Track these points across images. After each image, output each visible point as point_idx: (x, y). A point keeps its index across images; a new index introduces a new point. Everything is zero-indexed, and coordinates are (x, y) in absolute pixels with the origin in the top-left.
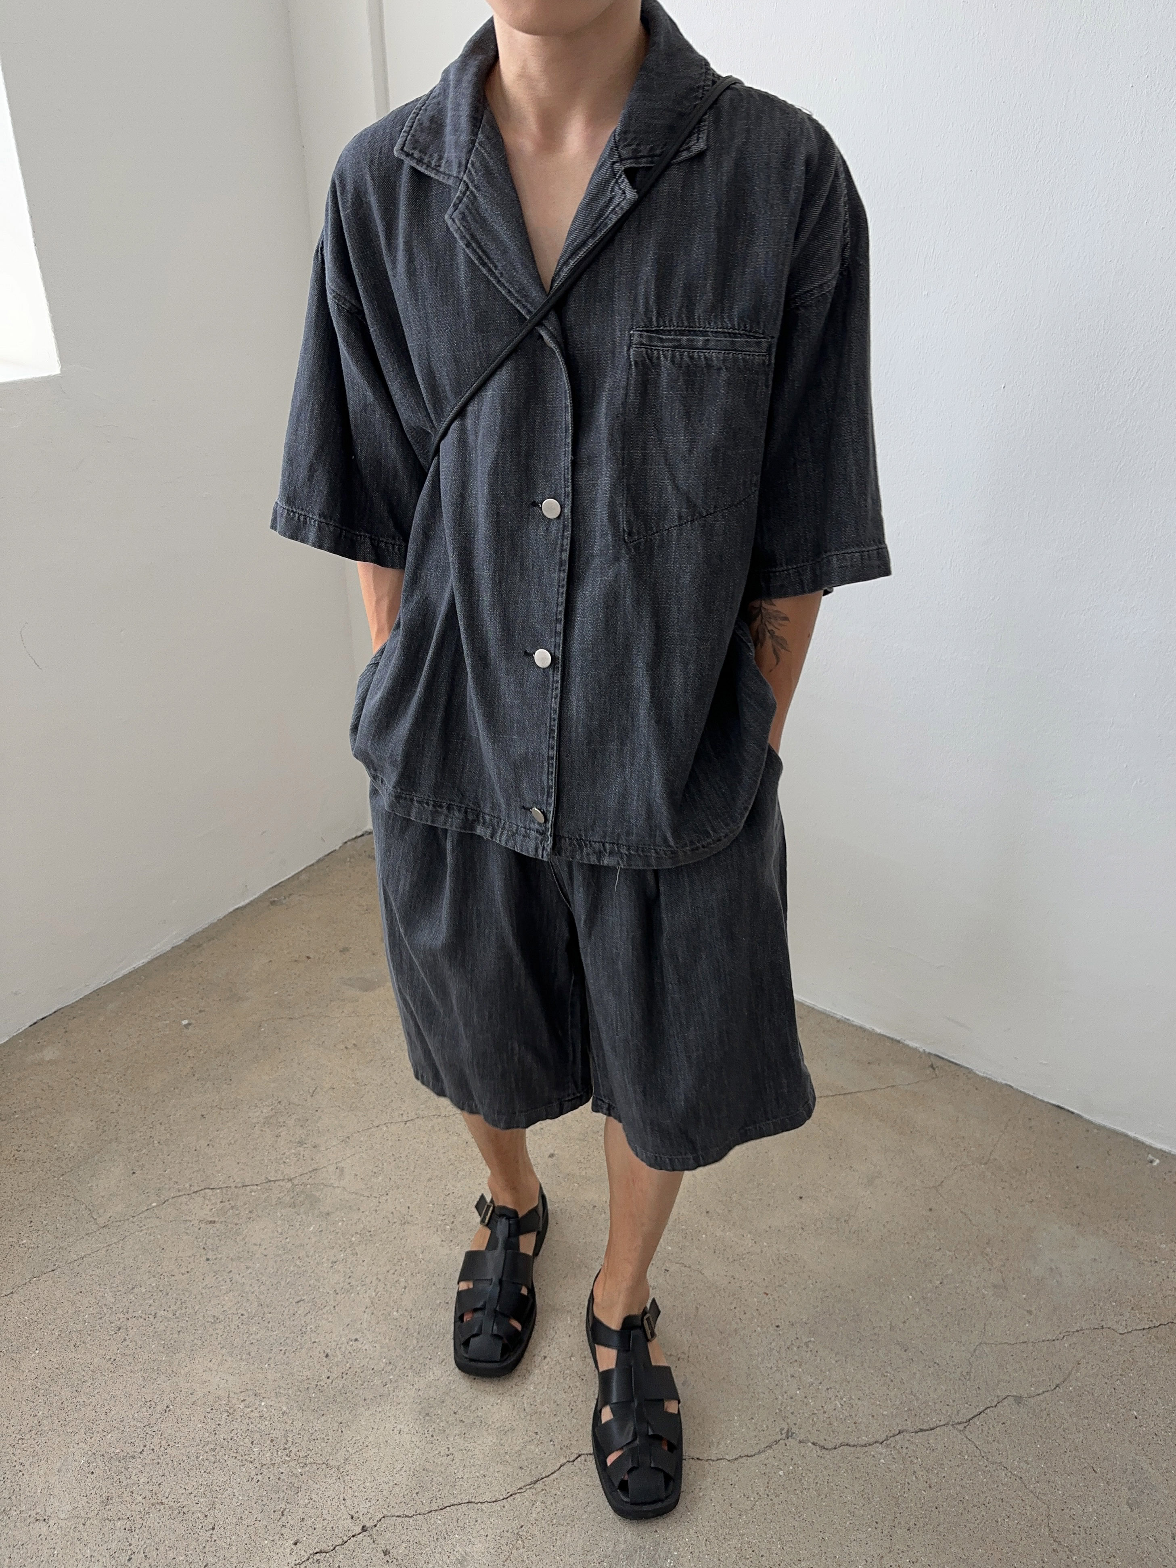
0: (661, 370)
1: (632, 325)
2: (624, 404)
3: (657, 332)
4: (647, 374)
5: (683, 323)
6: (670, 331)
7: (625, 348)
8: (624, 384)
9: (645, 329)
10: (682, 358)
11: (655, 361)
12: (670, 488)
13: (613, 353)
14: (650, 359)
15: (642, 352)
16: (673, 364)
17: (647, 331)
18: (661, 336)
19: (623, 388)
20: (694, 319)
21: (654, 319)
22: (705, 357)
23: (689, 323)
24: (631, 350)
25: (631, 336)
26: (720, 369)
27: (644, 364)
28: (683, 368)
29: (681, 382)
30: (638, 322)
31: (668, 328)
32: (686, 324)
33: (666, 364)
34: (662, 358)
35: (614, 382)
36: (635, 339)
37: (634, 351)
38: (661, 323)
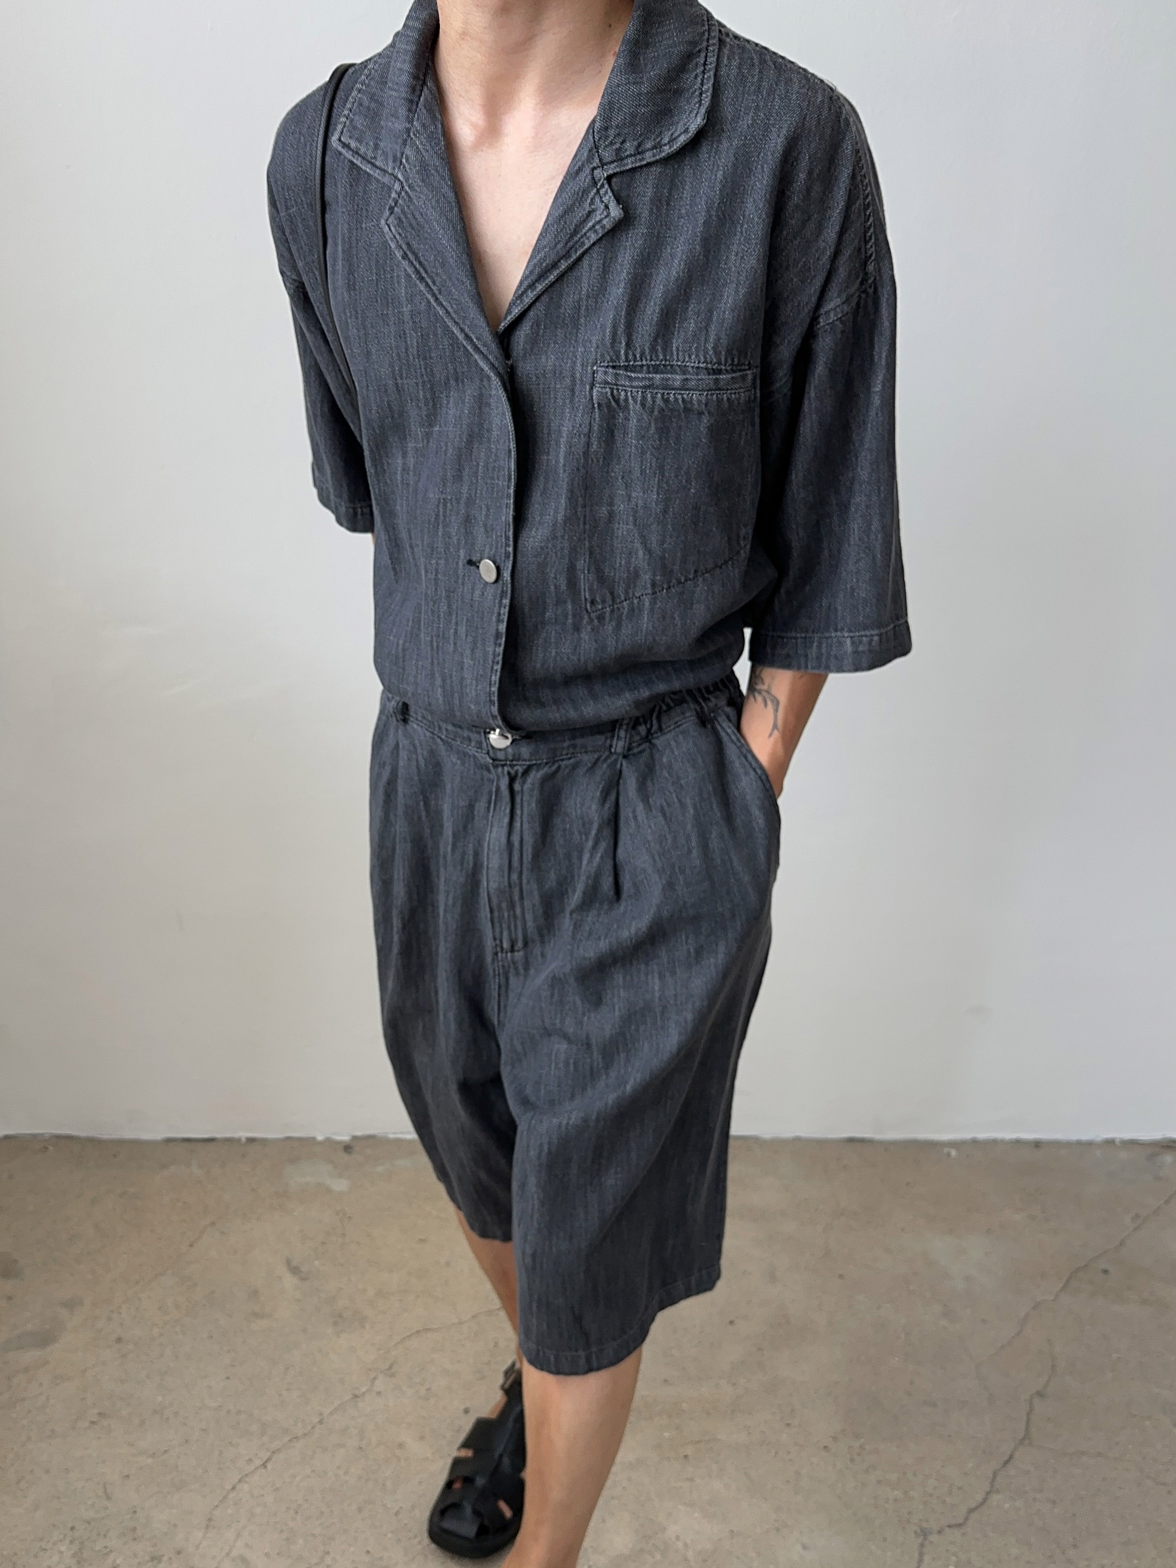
0: (629, 414)
1: (596, 359)
2: (586, 454)
3: (626, 368)
4: (614, 417)
5: (657, 356)
6: (642, 366)
7: (588, 387)
8: (586, 430)
9: (611, 364)
10: (654, 402)
11: (622, 403)
12: (641, 553)
13: (573, 391)
14: (617, 401)
15: (607, 393)
16: (644, 408)
17: (614, 367)
18: (629, 374)
19: (585, 435)
20: (671, 351)
21: (623, 352)
22: (683, 398)
23: (665, 356)
24: (595, 391)
25: (594, 373)
26: (701, 413)
27: (609, 406)
28: (656, 413)
29: (653, 429)
30: (602, 355)
31: (640, 363)
32: (661, 357)
33: (634, 408)
34: (631, 401)
35: (573, 427)
36: (599, 377)
37: (598, 391)
38: (631, 357)
